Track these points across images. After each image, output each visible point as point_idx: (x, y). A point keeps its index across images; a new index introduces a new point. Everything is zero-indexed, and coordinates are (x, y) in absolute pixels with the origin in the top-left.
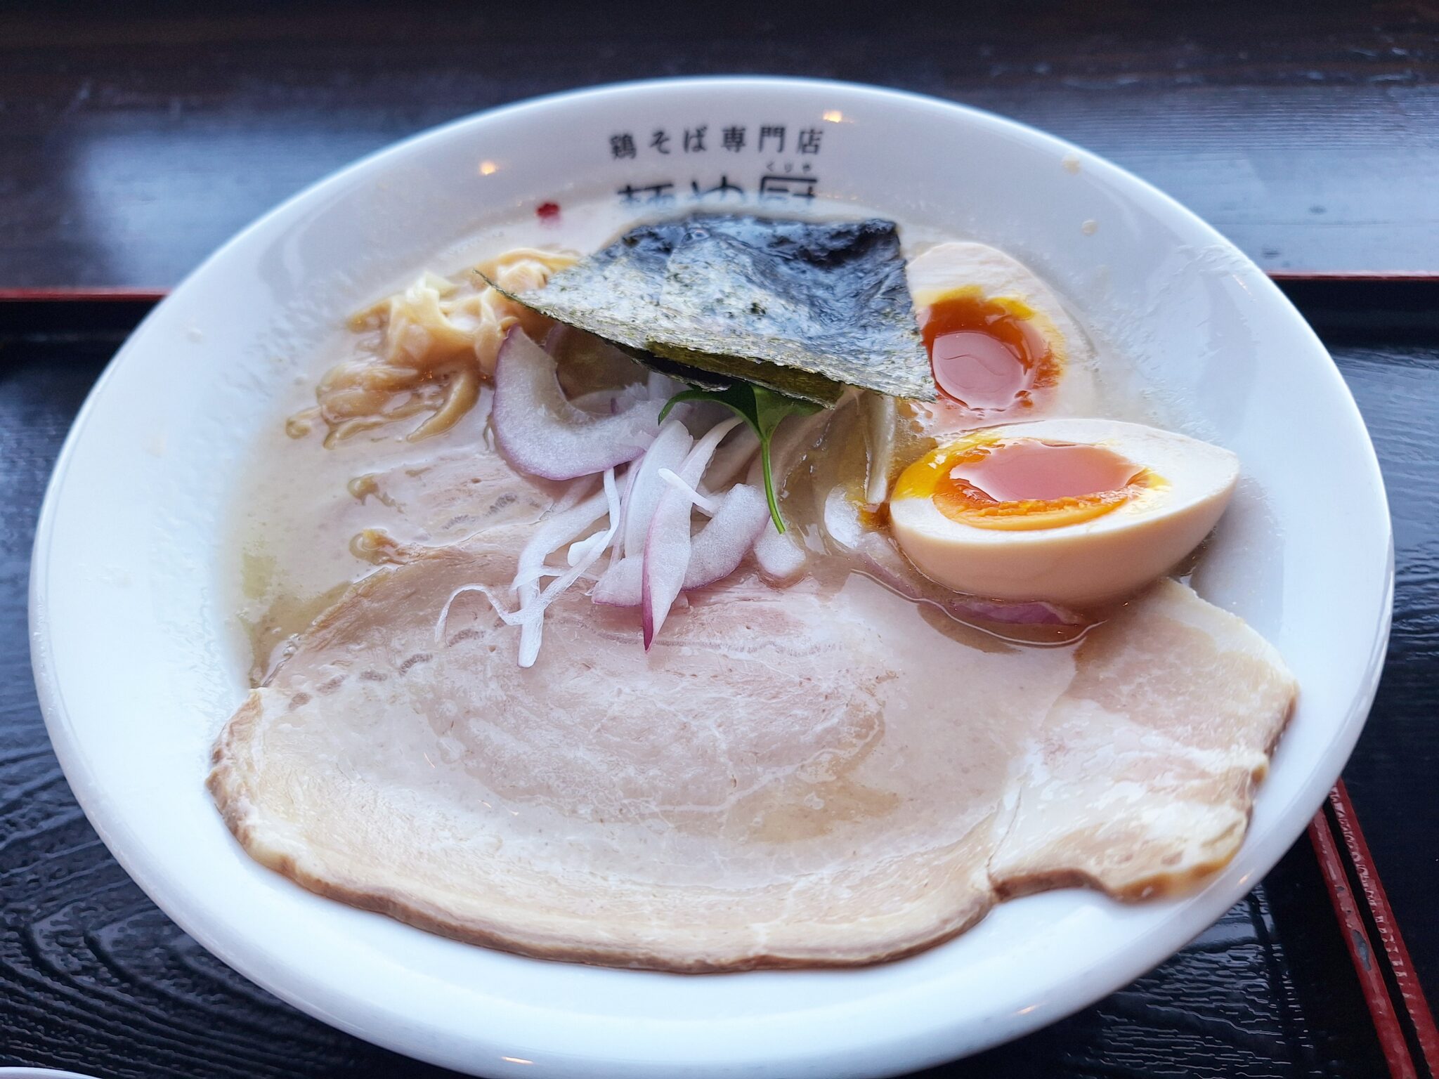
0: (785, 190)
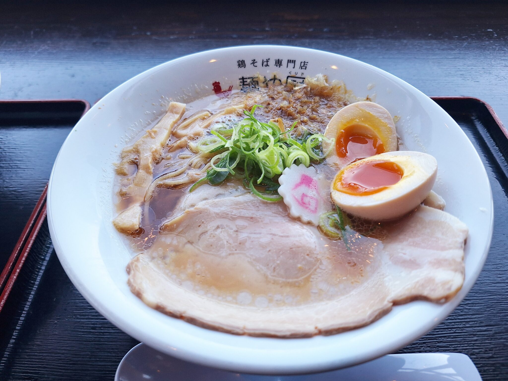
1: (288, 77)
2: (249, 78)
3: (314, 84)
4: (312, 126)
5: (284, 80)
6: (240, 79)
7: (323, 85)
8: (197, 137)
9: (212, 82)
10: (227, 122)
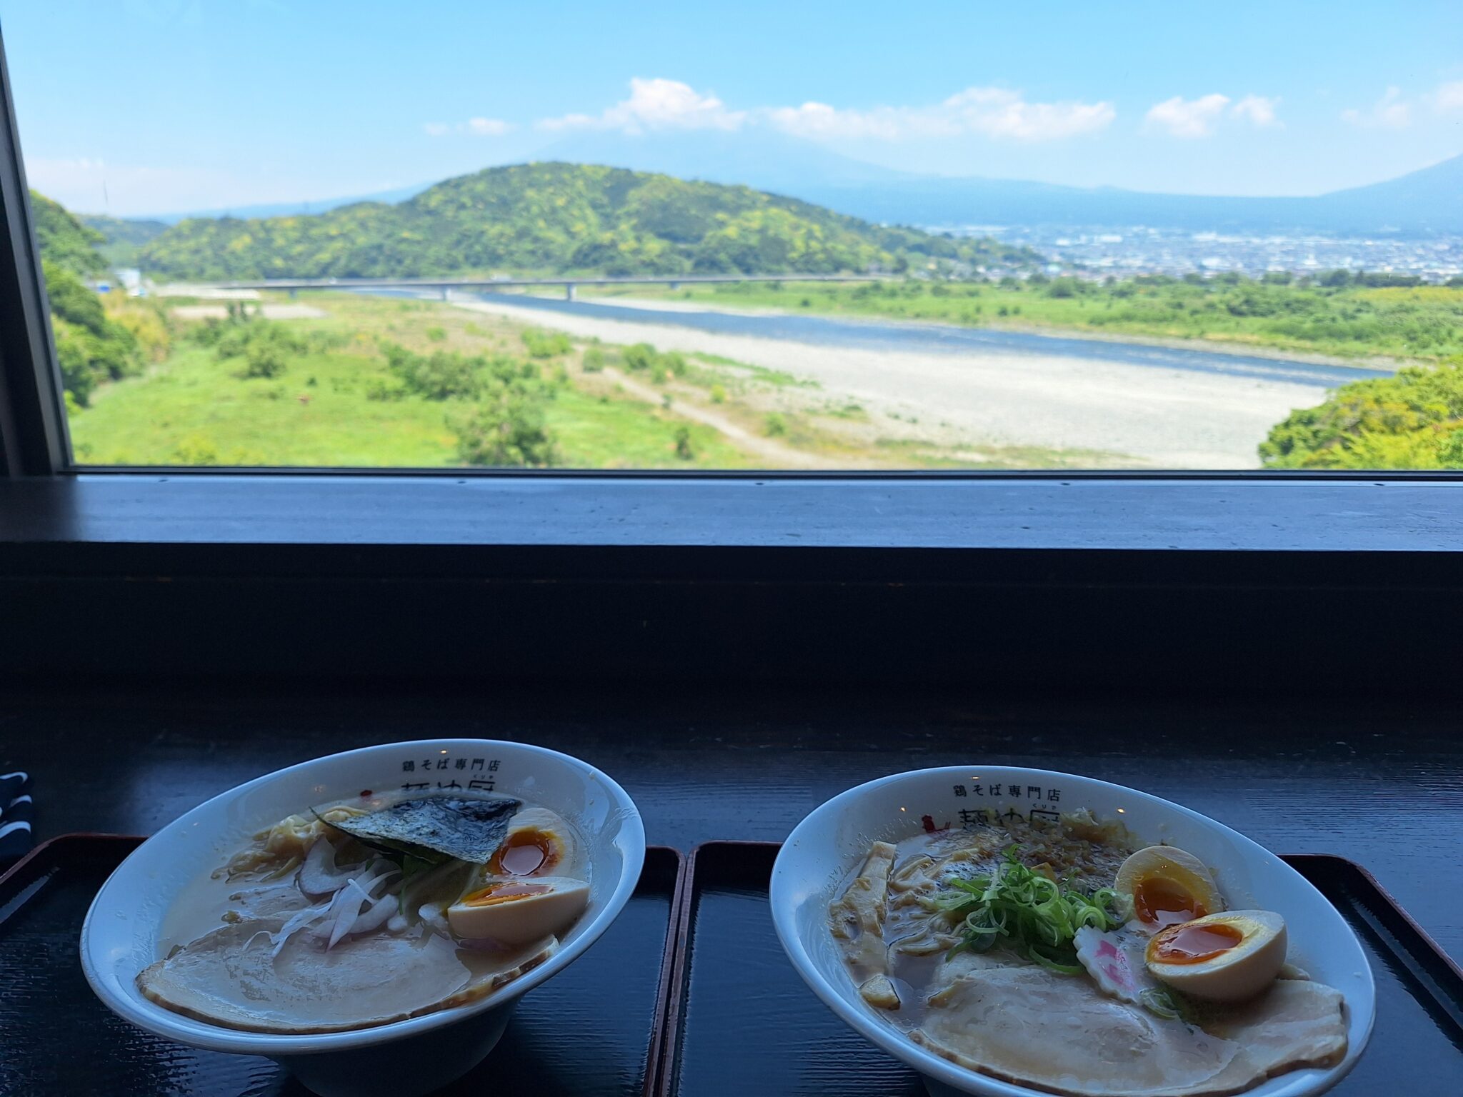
0: (480, 787)
1: (1032, 811)
2: (973, 812)
3: (1075, 821)
4: (1090, 879)
5: (1026, 815)
6: (960, 813)
7: (1090, 825)
8: (926, 890)
9: (921, 816)
10: (961, 871)
